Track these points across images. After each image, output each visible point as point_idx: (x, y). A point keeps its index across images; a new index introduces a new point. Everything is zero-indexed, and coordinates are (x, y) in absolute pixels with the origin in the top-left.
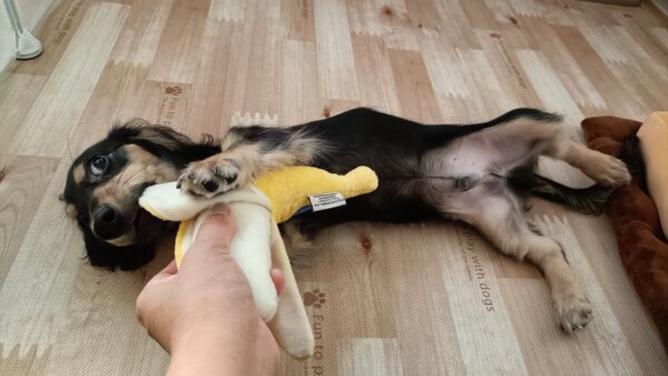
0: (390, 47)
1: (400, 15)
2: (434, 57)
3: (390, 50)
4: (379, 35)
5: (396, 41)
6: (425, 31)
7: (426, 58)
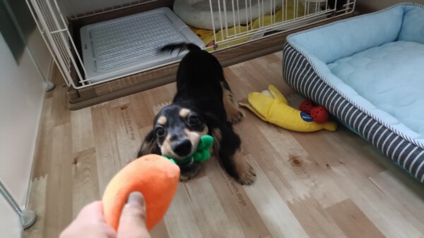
0: (325, 206)
1: (306, 161)
2: (364, 200)
3: (328, 209)
4: (309, 196)
5: (325, 196)
6: (335, 169)
7: (360, 204)
